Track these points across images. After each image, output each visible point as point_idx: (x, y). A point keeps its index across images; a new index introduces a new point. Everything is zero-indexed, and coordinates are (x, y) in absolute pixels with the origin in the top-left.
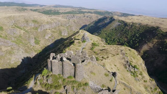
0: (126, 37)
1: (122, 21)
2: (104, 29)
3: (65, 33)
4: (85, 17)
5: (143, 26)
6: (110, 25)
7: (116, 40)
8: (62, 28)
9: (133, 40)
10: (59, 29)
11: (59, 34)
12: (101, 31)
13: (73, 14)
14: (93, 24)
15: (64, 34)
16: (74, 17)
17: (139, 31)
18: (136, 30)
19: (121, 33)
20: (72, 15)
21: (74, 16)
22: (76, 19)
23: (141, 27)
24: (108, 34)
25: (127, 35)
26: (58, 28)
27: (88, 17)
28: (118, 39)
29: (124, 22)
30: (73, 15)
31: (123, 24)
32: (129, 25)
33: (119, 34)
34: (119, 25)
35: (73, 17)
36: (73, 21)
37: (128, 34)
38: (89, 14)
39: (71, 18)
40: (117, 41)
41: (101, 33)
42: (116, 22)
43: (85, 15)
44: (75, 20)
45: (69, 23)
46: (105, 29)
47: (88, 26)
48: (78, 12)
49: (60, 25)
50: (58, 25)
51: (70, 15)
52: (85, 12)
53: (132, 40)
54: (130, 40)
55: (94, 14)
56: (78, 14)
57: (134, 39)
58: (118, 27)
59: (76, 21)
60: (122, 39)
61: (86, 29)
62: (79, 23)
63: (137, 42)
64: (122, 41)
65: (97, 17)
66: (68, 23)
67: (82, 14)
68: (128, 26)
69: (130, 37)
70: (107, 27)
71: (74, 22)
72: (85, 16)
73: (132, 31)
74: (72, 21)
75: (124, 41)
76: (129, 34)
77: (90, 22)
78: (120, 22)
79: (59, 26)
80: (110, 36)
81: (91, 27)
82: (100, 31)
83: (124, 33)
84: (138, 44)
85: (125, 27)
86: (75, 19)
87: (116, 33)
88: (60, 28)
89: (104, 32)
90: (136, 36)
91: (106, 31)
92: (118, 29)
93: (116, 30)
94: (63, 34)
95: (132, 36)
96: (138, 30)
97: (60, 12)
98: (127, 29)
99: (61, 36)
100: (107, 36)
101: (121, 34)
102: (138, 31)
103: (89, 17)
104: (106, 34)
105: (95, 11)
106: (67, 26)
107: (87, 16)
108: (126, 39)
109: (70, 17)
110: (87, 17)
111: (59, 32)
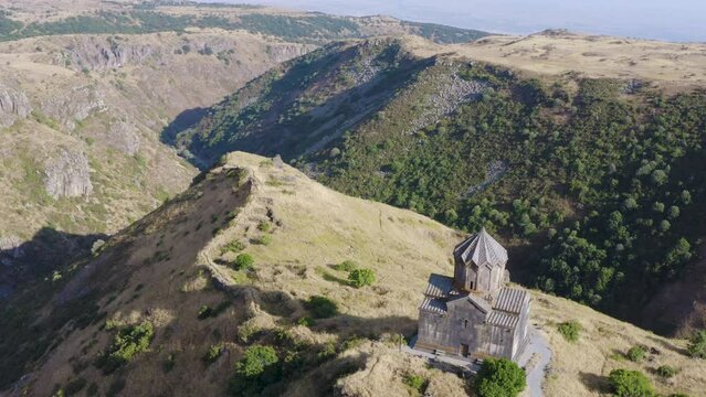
0: (565, 190)
1: (490, 68)
2: (363, 130)
3: (75, 180)
4: (186, 49)
5: (673, 101)
6: (403, 99)
7: (484, 214)
8: (43, 138)
9: (629, 215)
10: (21, 148)
11: (22, 191)
12: (342, 148)
13: (106, 36)
14: (254, 100)
15: (67, 183)
16: (117, 56)
17: (656, 140)
18: (627, 132)
19: (514, 156)
20: (101, 39)
21: (114, 47)
22: (128, 69)
23: (657, 106)
24: (399, 165)
25: (562, 171)
26: (8, 136)
27: (207, 51)
28: (499, 207)
29: (505, 74)
30: (109, 40)
31: (503, 94)
32: (557, 95)
33: (497, 164)
34: (479, 97)
35: (111, 55)
36: (112, 77)
37: (571, 168)
38: (217, 32)
39: (96, 58)
40: (497, 222)
41: (344, 165)
42: (444, 77)
43: (189, 37)
44: (124, 75)
45: (91, 98)
46: (371, 134)
47: (218, 115)
48: (138, 23)
49: (23, 112)
50: (15, 109)
51: (85, 37)
52: (186, 21)
53: (618, 216)
54: (607, 212)
55: (244, 33)
56: (138, 31)
57: (632, 202)
58: (471, 112)
59: (131, 81)
60: (535, 202)
61: (212, 135)
62: (150, 97)
63: (666, 224)
64: (535, 219)
65: (269, 47)
66: (86, 91)
67: (169, 36)
68: (550, 105)
69: (591, 185)
70: (382, 114)
71: (120, 87)
72: (191, 45)
73: (600, 142)
74: (105, 81)
75: (552, 217)
76: (582, 167)
77: (224, 82)
78: (476, 78)
79: (18, 124)
80: (423, 182)
81: (243, 116)
82: (336, 151)
83: (535, 158)
84: (685, 244)
85: (527, 111)
86: (124, 65)
87: (465, 156)
88: (28, 141)
89: (369, 152)
90: (647, 180)
91: (381, 146)
92: (472, 129)
93: (458, 133)
94: (54, 187)
95: (606, 180)
96: (648, 133)
97: (18, 25)
98: (550, 126)
99: (43, 202)
100: (398, 184)
101: (506, 162)
102: (647, 142)
103: (215, 50)
104: (385, 168)
105: (248, 12)
106: (79, 117)
107: (202, 46)
108: (565, 209)
109: (92, 51)
110: (201, 52)
111: (19, 174)
